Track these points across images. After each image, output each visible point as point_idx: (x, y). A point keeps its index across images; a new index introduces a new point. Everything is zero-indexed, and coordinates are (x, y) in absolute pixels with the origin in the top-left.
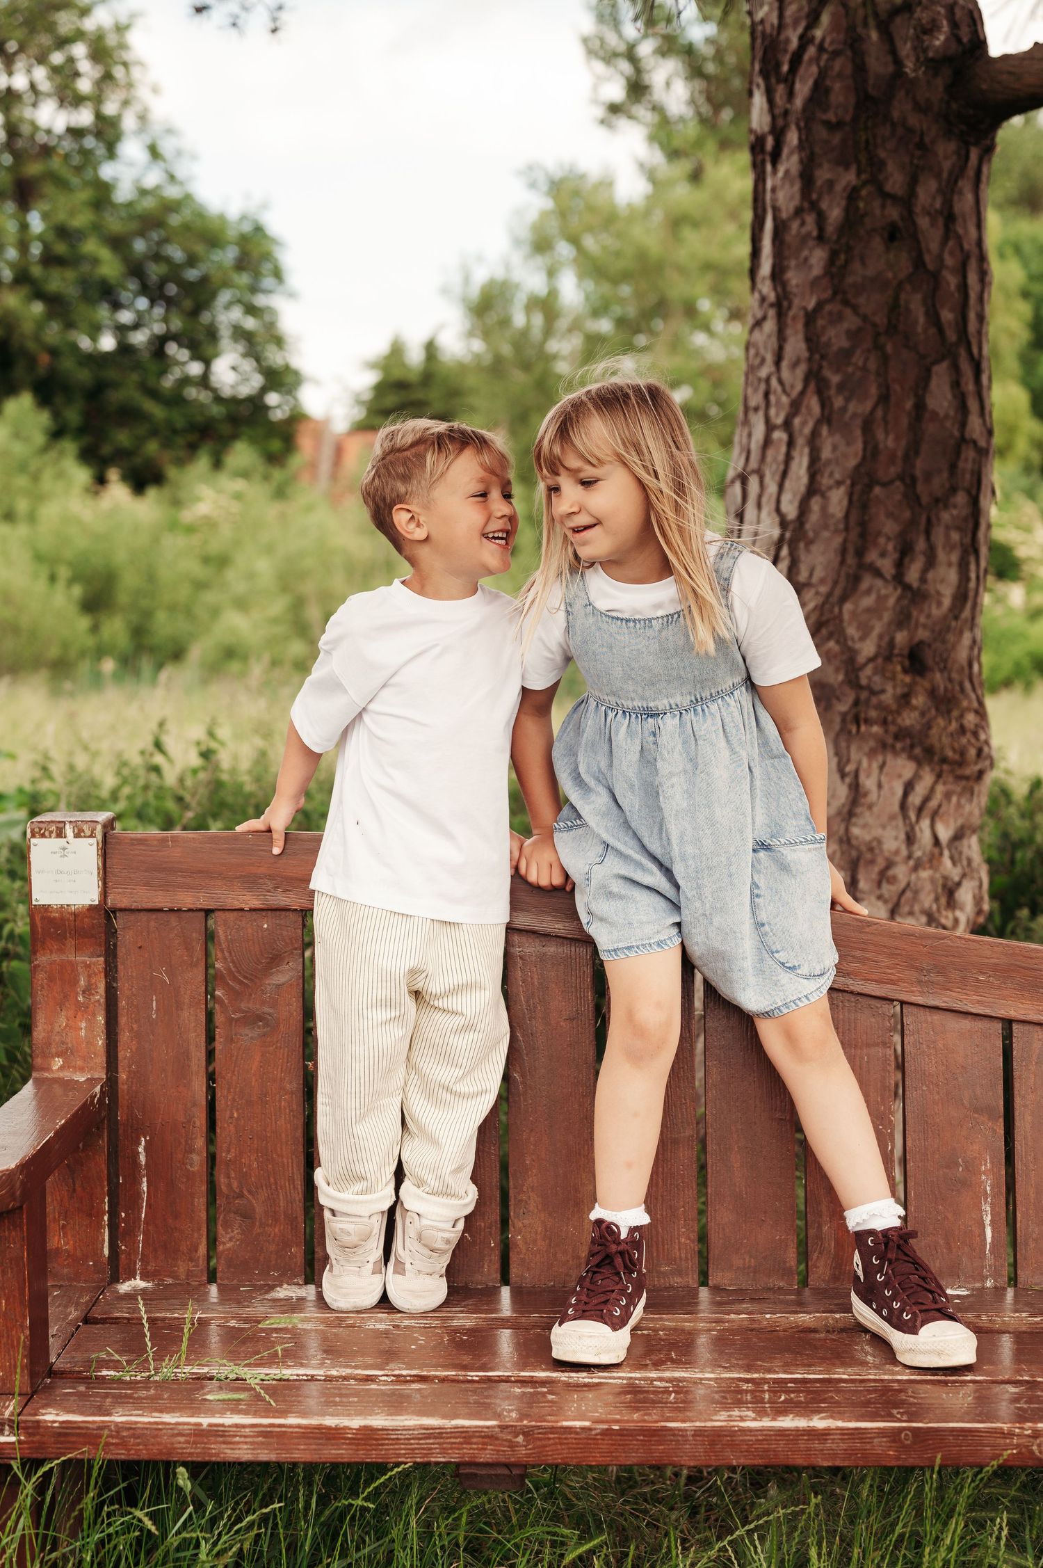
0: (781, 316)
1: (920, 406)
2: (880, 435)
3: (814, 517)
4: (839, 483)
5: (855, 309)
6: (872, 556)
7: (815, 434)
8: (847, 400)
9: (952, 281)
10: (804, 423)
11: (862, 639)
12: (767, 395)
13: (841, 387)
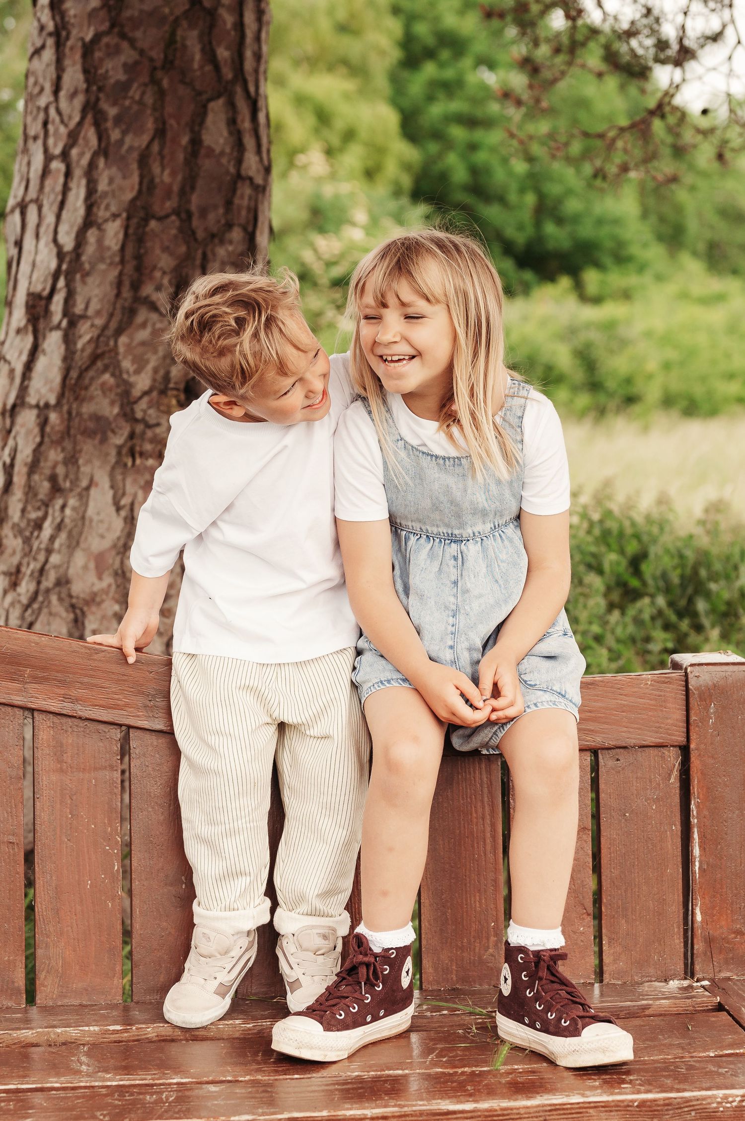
0: (59, 46)
1: (196, 142)
2: (156, 169)
3: (90, 249)
4: (115, 216)
5: (132, 42)
6: (147, 290)
7: (92, 166)
8: (124, 133)
9: (229, 19)
10: (81, 154)
11: (138, 372)
12: (45, 124)
13: (118, 120)
